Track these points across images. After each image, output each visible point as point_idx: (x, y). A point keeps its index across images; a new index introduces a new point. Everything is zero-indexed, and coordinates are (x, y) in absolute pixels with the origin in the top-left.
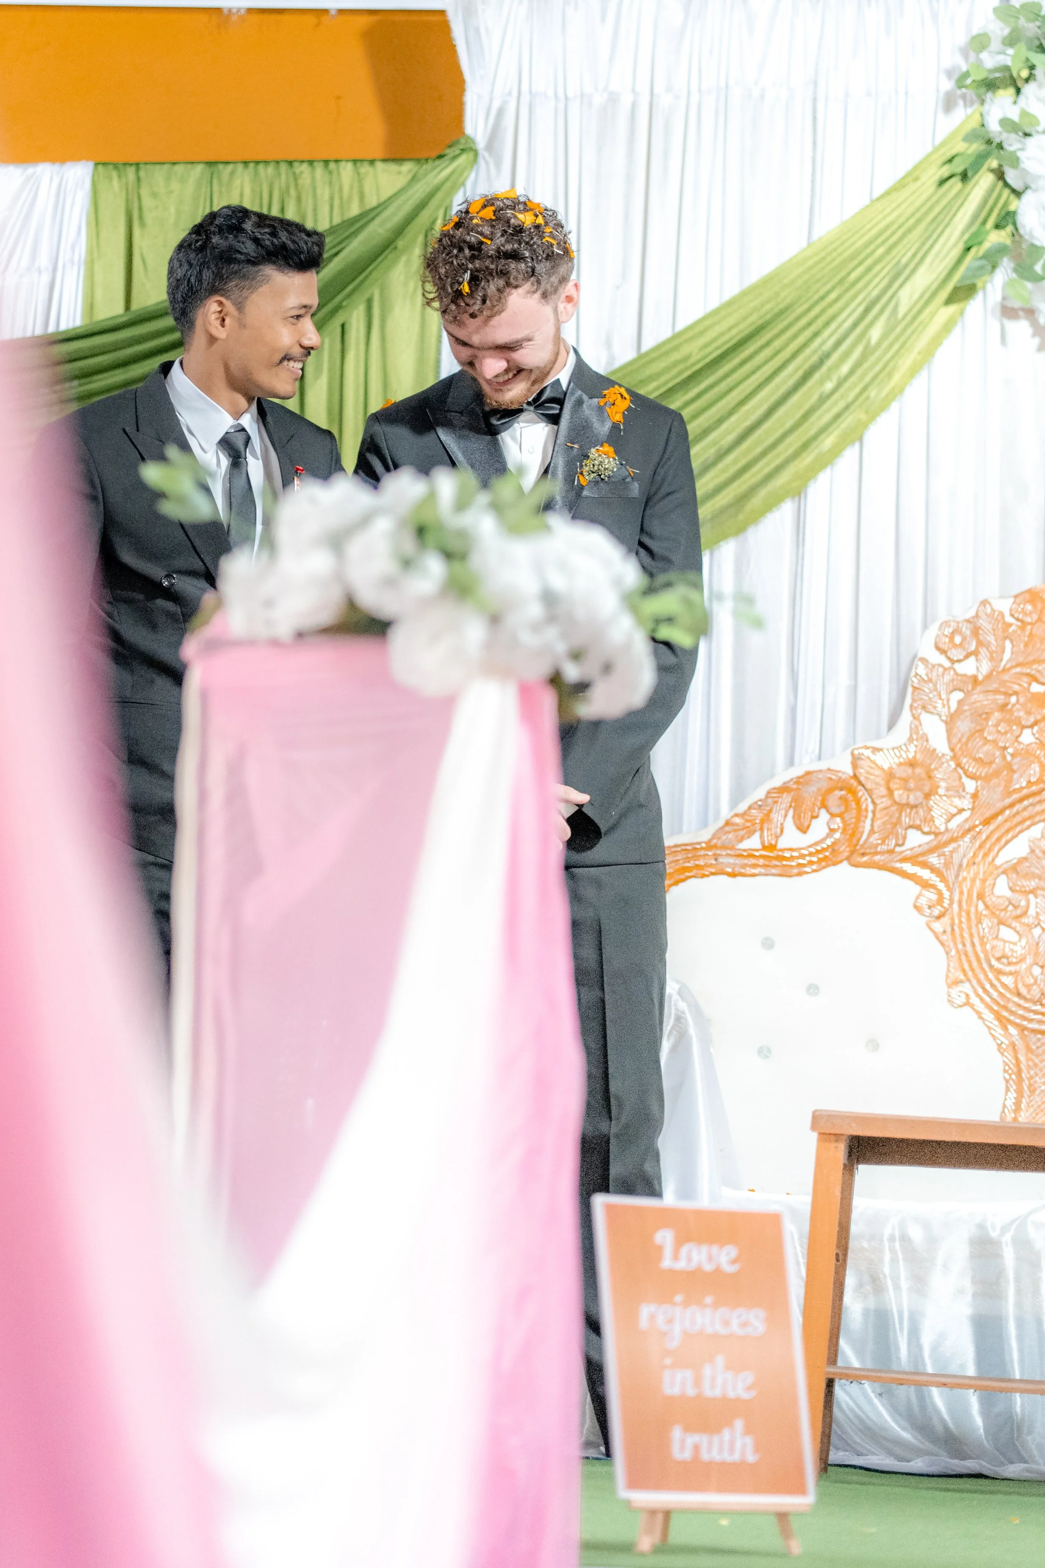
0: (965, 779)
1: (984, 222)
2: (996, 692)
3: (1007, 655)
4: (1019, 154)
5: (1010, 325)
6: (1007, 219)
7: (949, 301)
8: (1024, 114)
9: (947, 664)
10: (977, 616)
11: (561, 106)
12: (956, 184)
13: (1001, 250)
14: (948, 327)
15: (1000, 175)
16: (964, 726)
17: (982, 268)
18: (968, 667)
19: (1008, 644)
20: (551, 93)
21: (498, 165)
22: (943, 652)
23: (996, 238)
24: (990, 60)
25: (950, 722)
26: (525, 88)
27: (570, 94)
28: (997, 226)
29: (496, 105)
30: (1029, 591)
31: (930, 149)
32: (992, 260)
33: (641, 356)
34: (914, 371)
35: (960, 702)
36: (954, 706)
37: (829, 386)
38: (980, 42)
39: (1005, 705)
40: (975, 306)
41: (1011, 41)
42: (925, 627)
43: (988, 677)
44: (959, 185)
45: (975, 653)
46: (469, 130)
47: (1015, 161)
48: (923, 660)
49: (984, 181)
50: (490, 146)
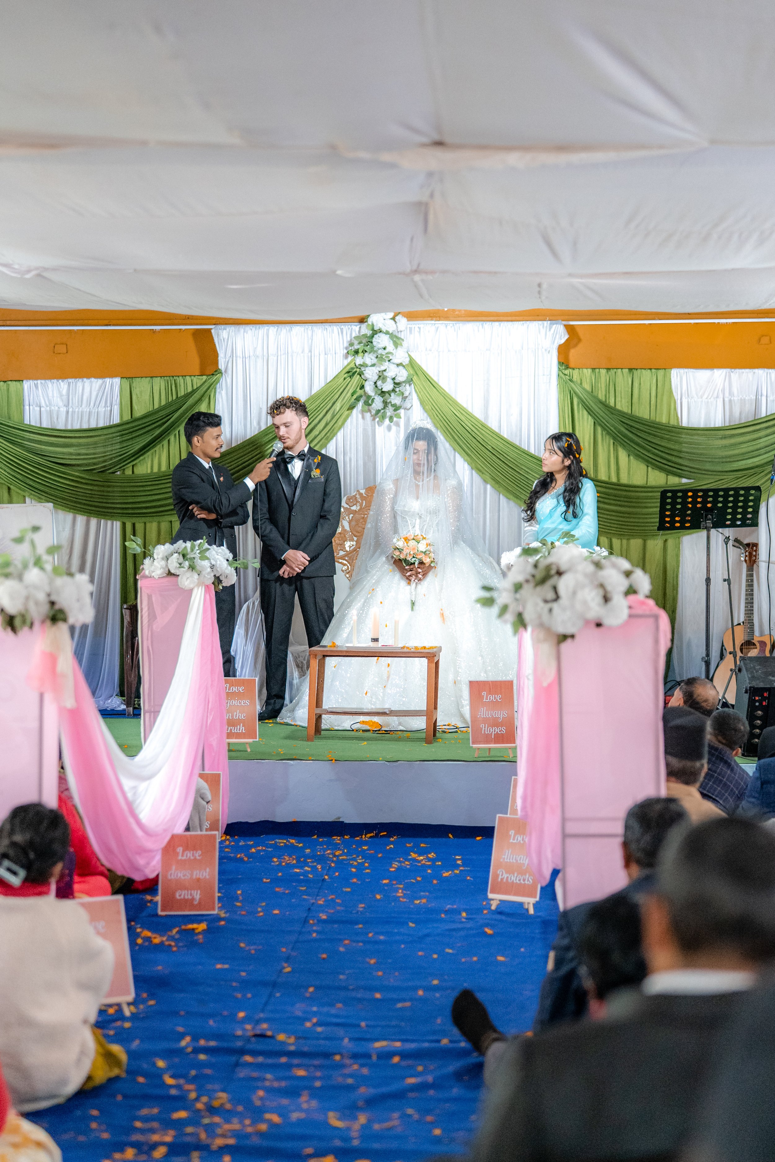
0: (354, 537)
1: (356, 389)
2: (362, 514)
3: (364, 504)
4: (364, 372)
5: (365, 414)
6: (362, 387)
7: (348, 410)
8: (364, 363)
9: (349, 507)
10: (356, 494)
11: (244, 360)
12: (348, 379)
13: (361, 396)
14: (348, 417)
15: (361, 376)
16: (353, 523)
17: (355, 402)
18: (354, 508)
19: (364, 502)
20: (241, 356)
21: (228, 376)
22: (347, 504)
23: (360, 392)
24: (356, 347)
25: (350, 522)
26: (234, 355)
27: (246, 356)
28: (361, 389)
29: (227, 360)
30: (369, 487)
31: (342, 369)
32: (358, 399)
33: (267, 428)
34: (340, 429)
35: (352, 517)
36: (351, 518)
37: (317, 433)
38: (351, 344)
39: (364, 518)
40: (355, 411)
41: (360, 343)
42: (344, 496)
43: (359, 510)
44: (350, 380)
45: (356, 504)
46: (220, 367)
47: (363, 374)
48: (343, 507)
49: (357, 377)
50: (226, 371)
